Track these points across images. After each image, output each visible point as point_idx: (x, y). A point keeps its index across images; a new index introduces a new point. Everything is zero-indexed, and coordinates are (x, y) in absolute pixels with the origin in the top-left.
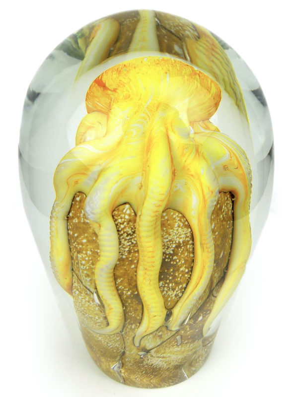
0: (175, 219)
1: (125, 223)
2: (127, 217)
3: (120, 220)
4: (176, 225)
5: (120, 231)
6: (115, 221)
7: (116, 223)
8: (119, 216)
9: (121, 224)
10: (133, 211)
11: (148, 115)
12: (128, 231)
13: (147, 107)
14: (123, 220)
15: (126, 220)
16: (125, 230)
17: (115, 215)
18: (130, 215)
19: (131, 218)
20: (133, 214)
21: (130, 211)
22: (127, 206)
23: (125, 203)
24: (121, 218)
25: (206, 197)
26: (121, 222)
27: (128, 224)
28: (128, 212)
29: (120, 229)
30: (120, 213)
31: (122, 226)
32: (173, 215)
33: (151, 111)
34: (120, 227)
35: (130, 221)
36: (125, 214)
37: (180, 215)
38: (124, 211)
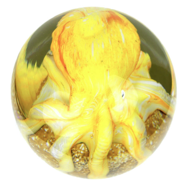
0: (117, 148)
1: (80, 157)
2: (82, 152)
3: (76, 155)
4: (119, 152)
5: (76, 163)
6: (72, 155)
7: (73, 156)
8: (76, 151)
9: (77, 157)
10: (86, 148)
11: (96, 103)
12: (82, 163)
13: (95, 98)
14: (79, 154)
15: (81, 155)
16: (79, 162)
17: (73, 150)
18: (84, 151)
19: (85, 152)
20: (87, 151)
21: (85, 148)
22: (83, 145)
23: (82, 143)
24: (78, 153)
25: (138, 139)
26: (77, 156)
27: (82, 157)
28: (83, 149)
29: (76, 162)
30: (77, 149)
31: (78, 160)
32: (116, 146)
33: (98, 99)
34: (76, 160)
35: (84, 155)
36: (81, 150)
37: (121, 145)
38: (80, 148)
